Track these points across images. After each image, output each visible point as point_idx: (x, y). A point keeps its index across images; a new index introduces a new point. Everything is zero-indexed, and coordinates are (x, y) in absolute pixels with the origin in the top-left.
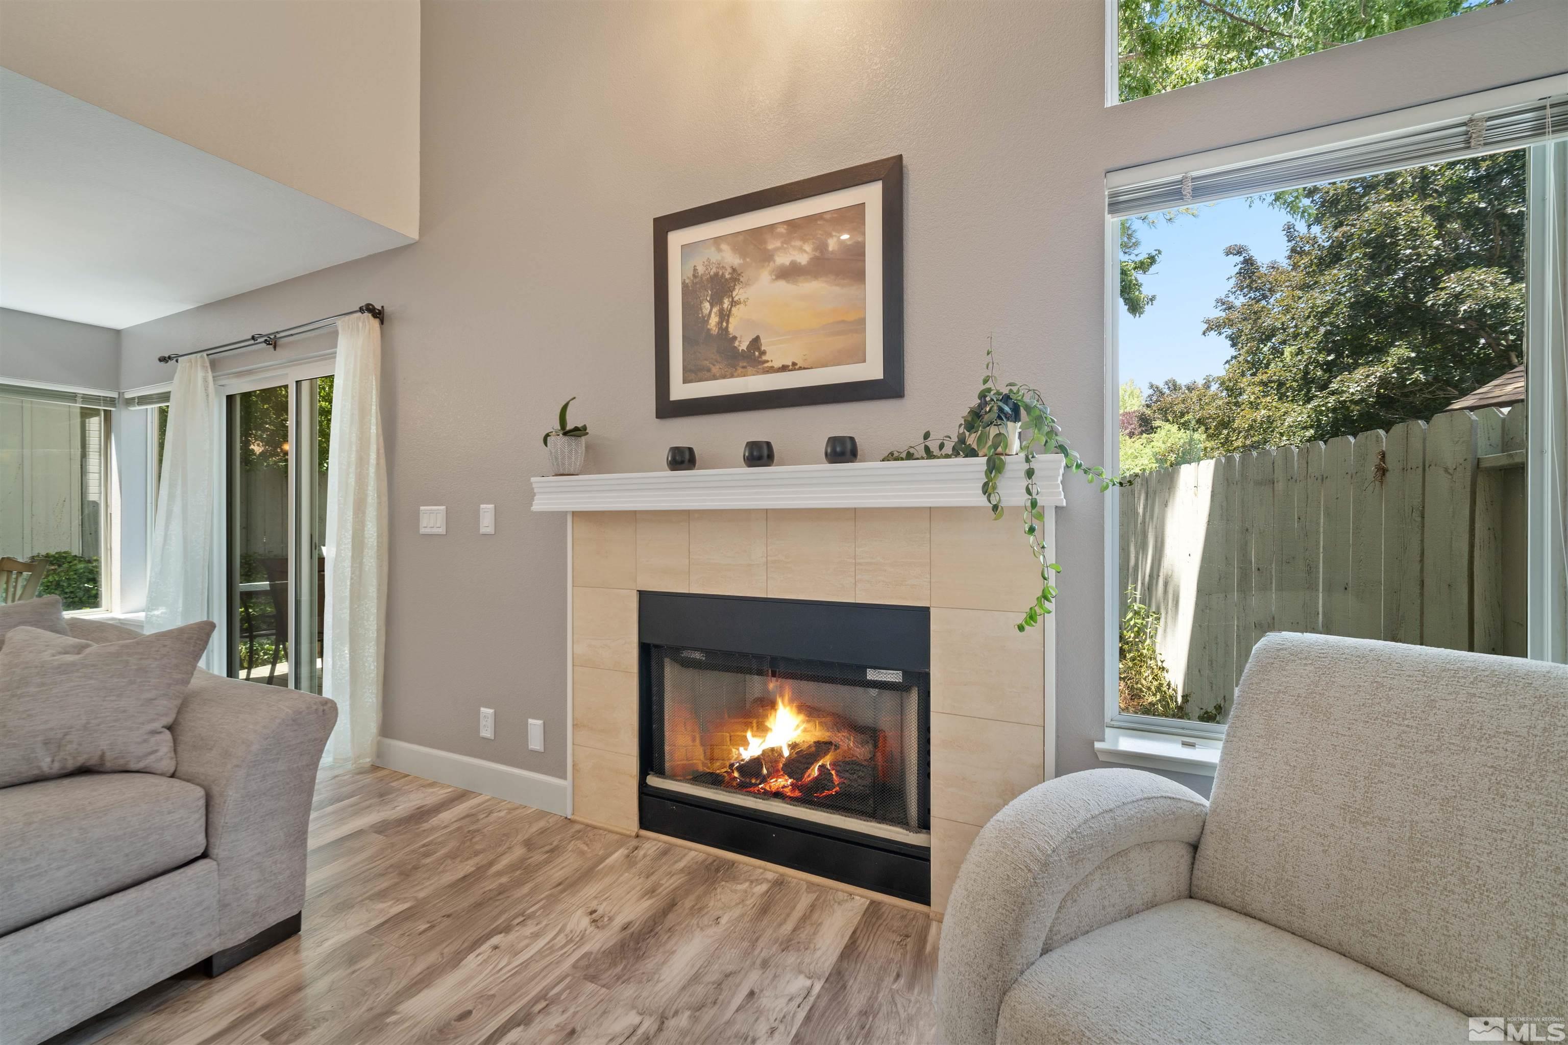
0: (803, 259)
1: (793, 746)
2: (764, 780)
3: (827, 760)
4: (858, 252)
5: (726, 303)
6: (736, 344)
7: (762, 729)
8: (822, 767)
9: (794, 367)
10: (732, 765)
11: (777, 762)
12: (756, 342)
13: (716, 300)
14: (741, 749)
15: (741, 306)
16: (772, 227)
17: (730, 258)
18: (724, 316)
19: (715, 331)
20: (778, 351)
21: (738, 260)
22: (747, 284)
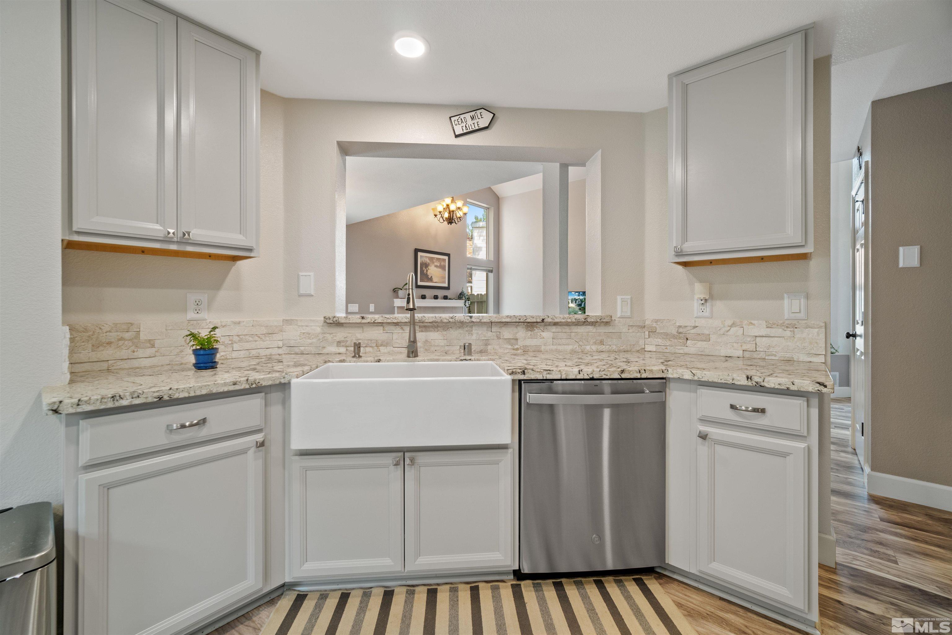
0: (438, 265)
4: (445, 266)
6: (429, 276)
9: (437, 282)
12: (432, 277)
13: (426, 268)
15: (429, 270)
16: (434, 258)
17: (428, 261)
18: (427, 271)
19: (425, 273)
20: (435, 279)
21: (429, 262)
22: (431, 266)
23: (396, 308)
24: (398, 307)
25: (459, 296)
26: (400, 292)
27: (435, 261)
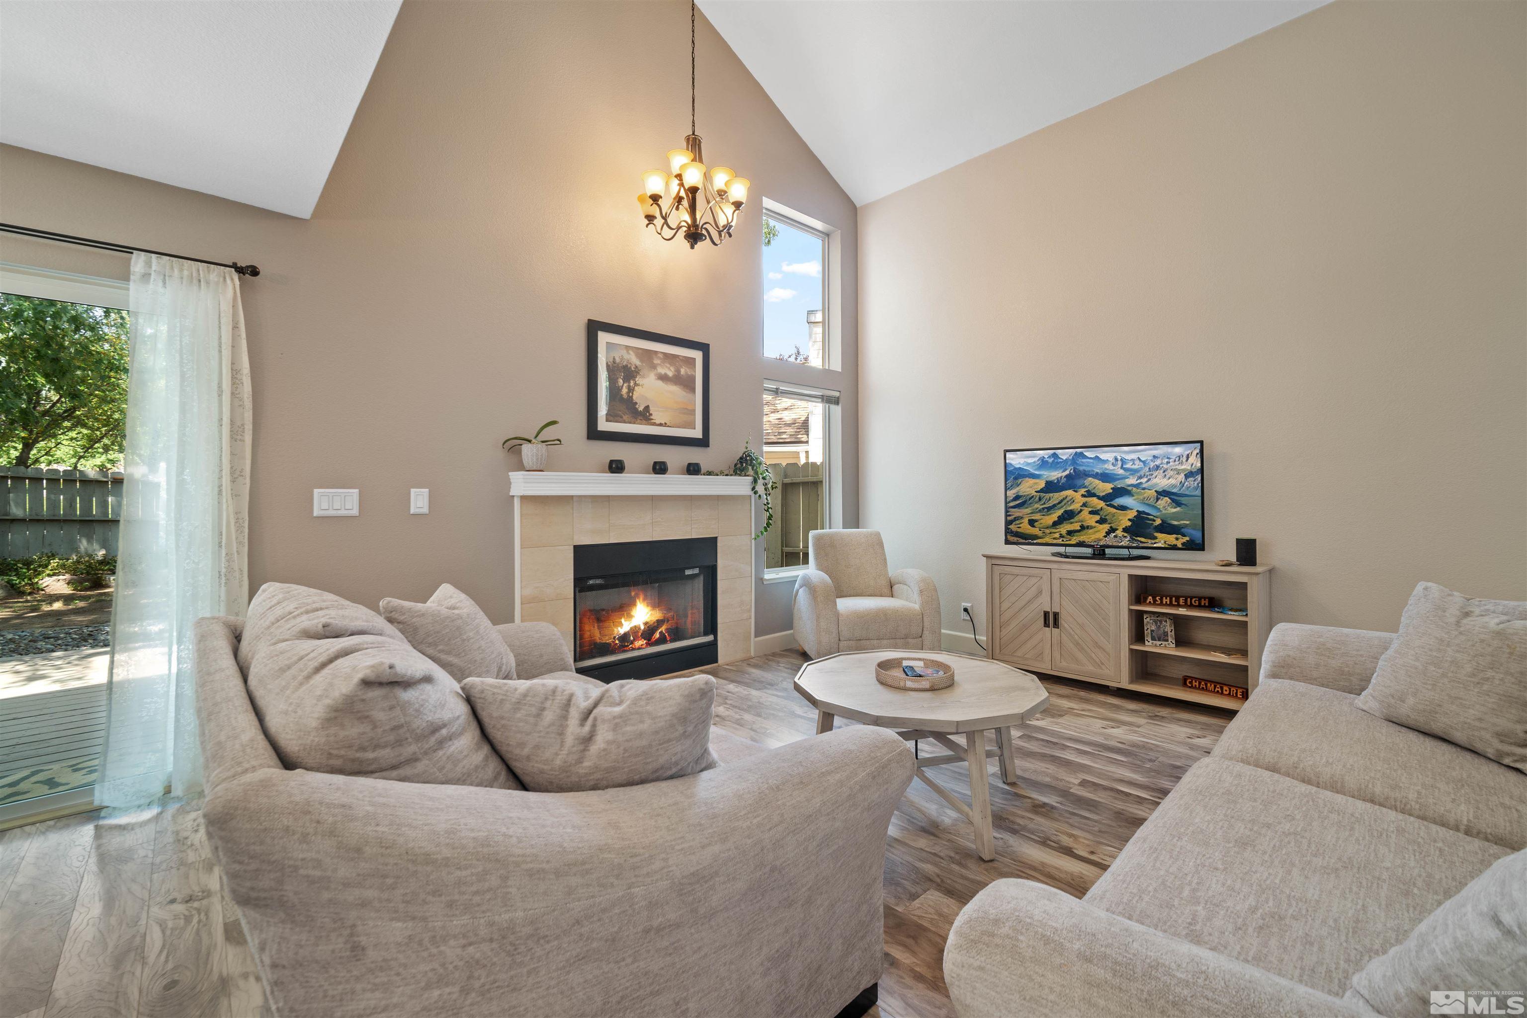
0: (670, 374)
1: (646, 624)
2: (632, 643)
3: (663, 629)
4: (692, 379)
5: (632, 383)
6: (637, 406)
7: (630, 617)
8: (661, 633)
9: (665, 425)
10: (615, 637)
11: (638, 632)
12: (647, 408)
13: (627, 379)
14: (619, 628)
15: (640, 387)
16: (656, 352)
17: (634, 360)
18: (631, 390)
19: (625, 396)
20: (657, 416)
21: (638, 363)
22: (643, 377)
23: (517, 503)
24: (523, 498)
25: (736, 465)
26: (526, 449)
27: (657, 361)
